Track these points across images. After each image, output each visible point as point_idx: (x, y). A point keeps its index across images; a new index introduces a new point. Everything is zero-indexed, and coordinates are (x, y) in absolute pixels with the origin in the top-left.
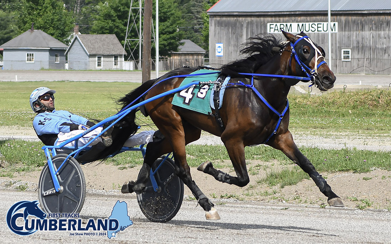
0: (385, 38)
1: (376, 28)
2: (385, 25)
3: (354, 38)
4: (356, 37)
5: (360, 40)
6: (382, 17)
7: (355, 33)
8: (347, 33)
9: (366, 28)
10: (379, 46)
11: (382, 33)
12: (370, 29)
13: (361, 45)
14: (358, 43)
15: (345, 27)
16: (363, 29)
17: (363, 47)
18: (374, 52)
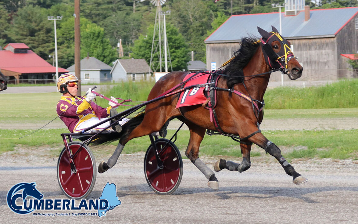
0: (326, 55)
1: (319, 48)
2: (325, 46)
3: (305, 55)
4: (306, 55)
5: (309, 57)
6: (323, 40)
7: (305, 52)
8: (299, 52)
9: (313, 48)
10: (321, 60)
11: (324, 51)
12: (316, 49)
13: (309, 60)
14: (307, 59)
15: (298, 48)
16: (310, 49)
17: (310, 62)
18: (318, 65)
